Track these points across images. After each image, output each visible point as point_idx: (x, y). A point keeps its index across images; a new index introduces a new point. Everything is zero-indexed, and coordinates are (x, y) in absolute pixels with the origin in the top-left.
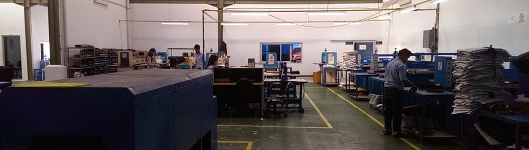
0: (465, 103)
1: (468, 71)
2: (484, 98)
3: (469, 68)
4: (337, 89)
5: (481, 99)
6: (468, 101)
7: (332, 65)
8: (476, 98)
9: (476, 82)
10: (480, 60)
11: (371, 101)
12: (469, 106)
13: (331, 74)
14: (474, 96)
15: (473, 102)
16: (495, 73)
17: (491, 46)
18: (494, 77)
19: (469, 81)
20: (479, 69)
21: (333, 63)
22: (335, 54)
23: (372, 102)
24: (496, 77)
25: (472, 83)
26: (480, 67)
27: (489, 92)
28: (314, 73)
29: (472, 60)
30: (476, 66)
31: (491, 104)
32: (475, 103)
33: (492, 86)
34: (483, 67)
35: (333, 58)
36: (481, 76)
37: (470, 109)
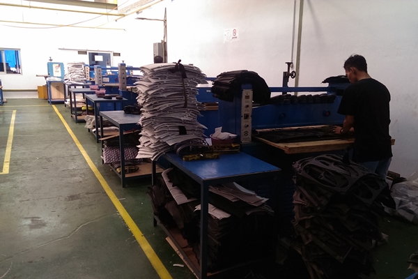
0: (149, 143)
1: (150, 97)
2: (173, 136)
3: (150, 93)
4: (63, 106)
5: (169, 138)
6: (152, 141)
7: (58, 77)
8: (162, 136)
9: (162, 113)
10: (165, 81)
11: (87, 123)
12: (153, 149)
13: (58, 88)
14: (159, 133)
15: (159, 142)
16: (186, 100)
17: (180, 61)
18: (185, 106)
19: (153, 111)
20: (165, 95)
21: (60, 75)
22: (61, 65)
23: (89, 125)
24: (188, 106)
25: (156, 114)
26: (166, 91)
27: (180, 127)
28: (38, 87)
29: (153, 81)
30: (160, 91)
31: (179, 145)
32: (161, 144)
33: (182, 118)
34: (169, 92)
35: (59, 69)
36: (167, 105)
37: (154, 153)
